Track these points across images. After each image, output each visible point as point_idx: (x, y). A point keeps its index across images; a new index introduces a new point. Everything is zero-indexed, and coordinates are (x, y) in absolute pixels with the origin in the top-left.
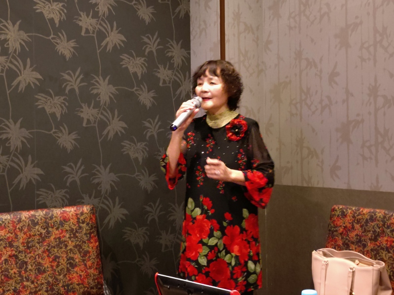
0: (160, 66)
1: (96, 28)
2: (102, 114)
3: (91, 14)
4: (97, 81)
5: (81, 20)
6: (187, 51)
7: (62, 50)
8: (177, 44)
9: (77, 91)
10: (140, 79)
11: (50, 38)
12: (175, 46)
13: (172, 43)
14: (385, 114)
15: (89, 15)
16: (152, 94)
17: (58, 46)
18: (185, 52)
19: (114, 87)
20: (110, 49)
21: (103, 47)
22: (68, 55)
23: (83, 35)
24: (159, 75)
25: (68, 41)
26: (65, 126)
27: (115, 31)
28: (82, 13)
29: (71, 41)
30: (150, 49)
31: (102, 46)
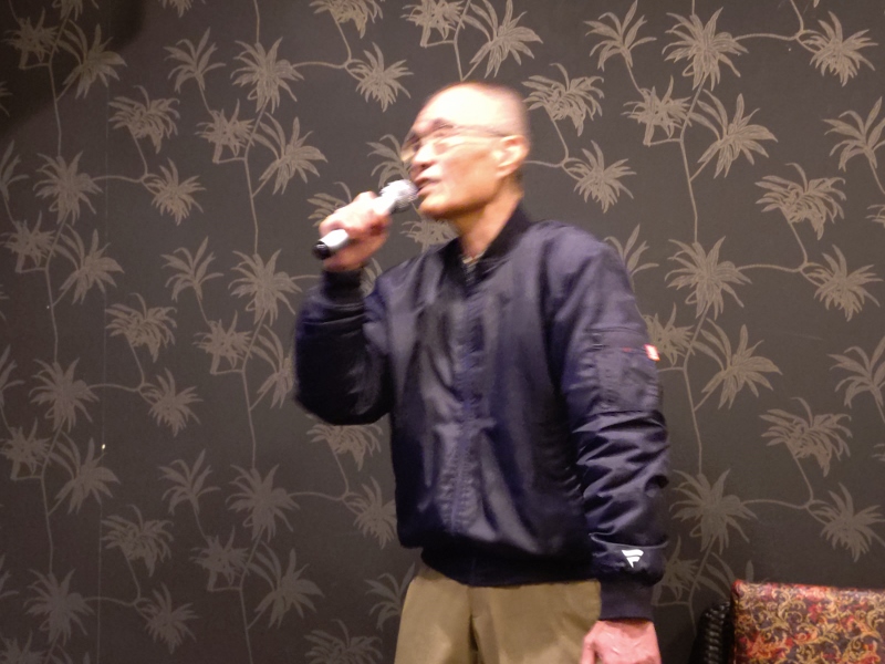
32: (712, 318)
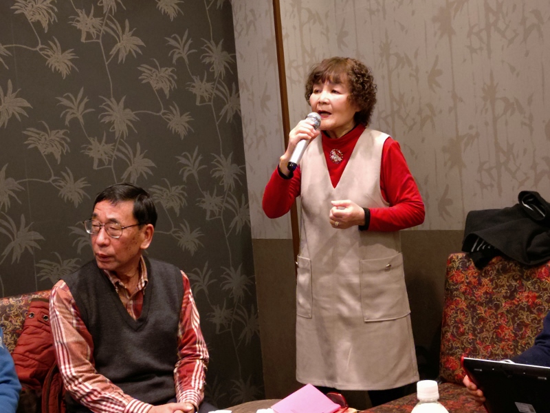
0: (194, 77)
1: (100, 30)
2: (119, 150)
3: (92, 11)
4: (108, 106)
5: (78, 21)
6: (231, 55)
7: (56, 64)
8: (217, 44)
9: (82, 121)
10: (167, 98)
11: (38, 49)
12: (214, 48)
13: (209, 45)
14: (506, 123)
15: (90, 12)
16: (186, 118)
17: (49, 59)
18: (229, 56)
19: (133, 111)
20: (122, 60)
21: (112, 57)
22: (65, 71)
23: (84, 41)
24: (194, 91)
25: (63, 51)
26: (69, 171)
27: (128, 34)
28: (79, 11)
29: (67, 52)
30: (179, 55)
31: (112, 55)
32: (4, 211)
